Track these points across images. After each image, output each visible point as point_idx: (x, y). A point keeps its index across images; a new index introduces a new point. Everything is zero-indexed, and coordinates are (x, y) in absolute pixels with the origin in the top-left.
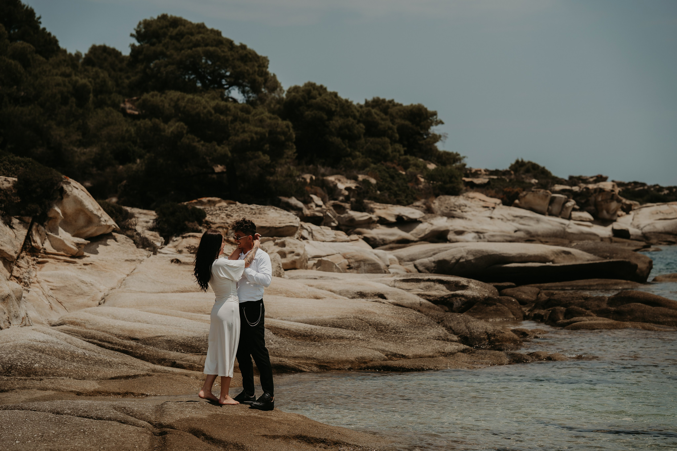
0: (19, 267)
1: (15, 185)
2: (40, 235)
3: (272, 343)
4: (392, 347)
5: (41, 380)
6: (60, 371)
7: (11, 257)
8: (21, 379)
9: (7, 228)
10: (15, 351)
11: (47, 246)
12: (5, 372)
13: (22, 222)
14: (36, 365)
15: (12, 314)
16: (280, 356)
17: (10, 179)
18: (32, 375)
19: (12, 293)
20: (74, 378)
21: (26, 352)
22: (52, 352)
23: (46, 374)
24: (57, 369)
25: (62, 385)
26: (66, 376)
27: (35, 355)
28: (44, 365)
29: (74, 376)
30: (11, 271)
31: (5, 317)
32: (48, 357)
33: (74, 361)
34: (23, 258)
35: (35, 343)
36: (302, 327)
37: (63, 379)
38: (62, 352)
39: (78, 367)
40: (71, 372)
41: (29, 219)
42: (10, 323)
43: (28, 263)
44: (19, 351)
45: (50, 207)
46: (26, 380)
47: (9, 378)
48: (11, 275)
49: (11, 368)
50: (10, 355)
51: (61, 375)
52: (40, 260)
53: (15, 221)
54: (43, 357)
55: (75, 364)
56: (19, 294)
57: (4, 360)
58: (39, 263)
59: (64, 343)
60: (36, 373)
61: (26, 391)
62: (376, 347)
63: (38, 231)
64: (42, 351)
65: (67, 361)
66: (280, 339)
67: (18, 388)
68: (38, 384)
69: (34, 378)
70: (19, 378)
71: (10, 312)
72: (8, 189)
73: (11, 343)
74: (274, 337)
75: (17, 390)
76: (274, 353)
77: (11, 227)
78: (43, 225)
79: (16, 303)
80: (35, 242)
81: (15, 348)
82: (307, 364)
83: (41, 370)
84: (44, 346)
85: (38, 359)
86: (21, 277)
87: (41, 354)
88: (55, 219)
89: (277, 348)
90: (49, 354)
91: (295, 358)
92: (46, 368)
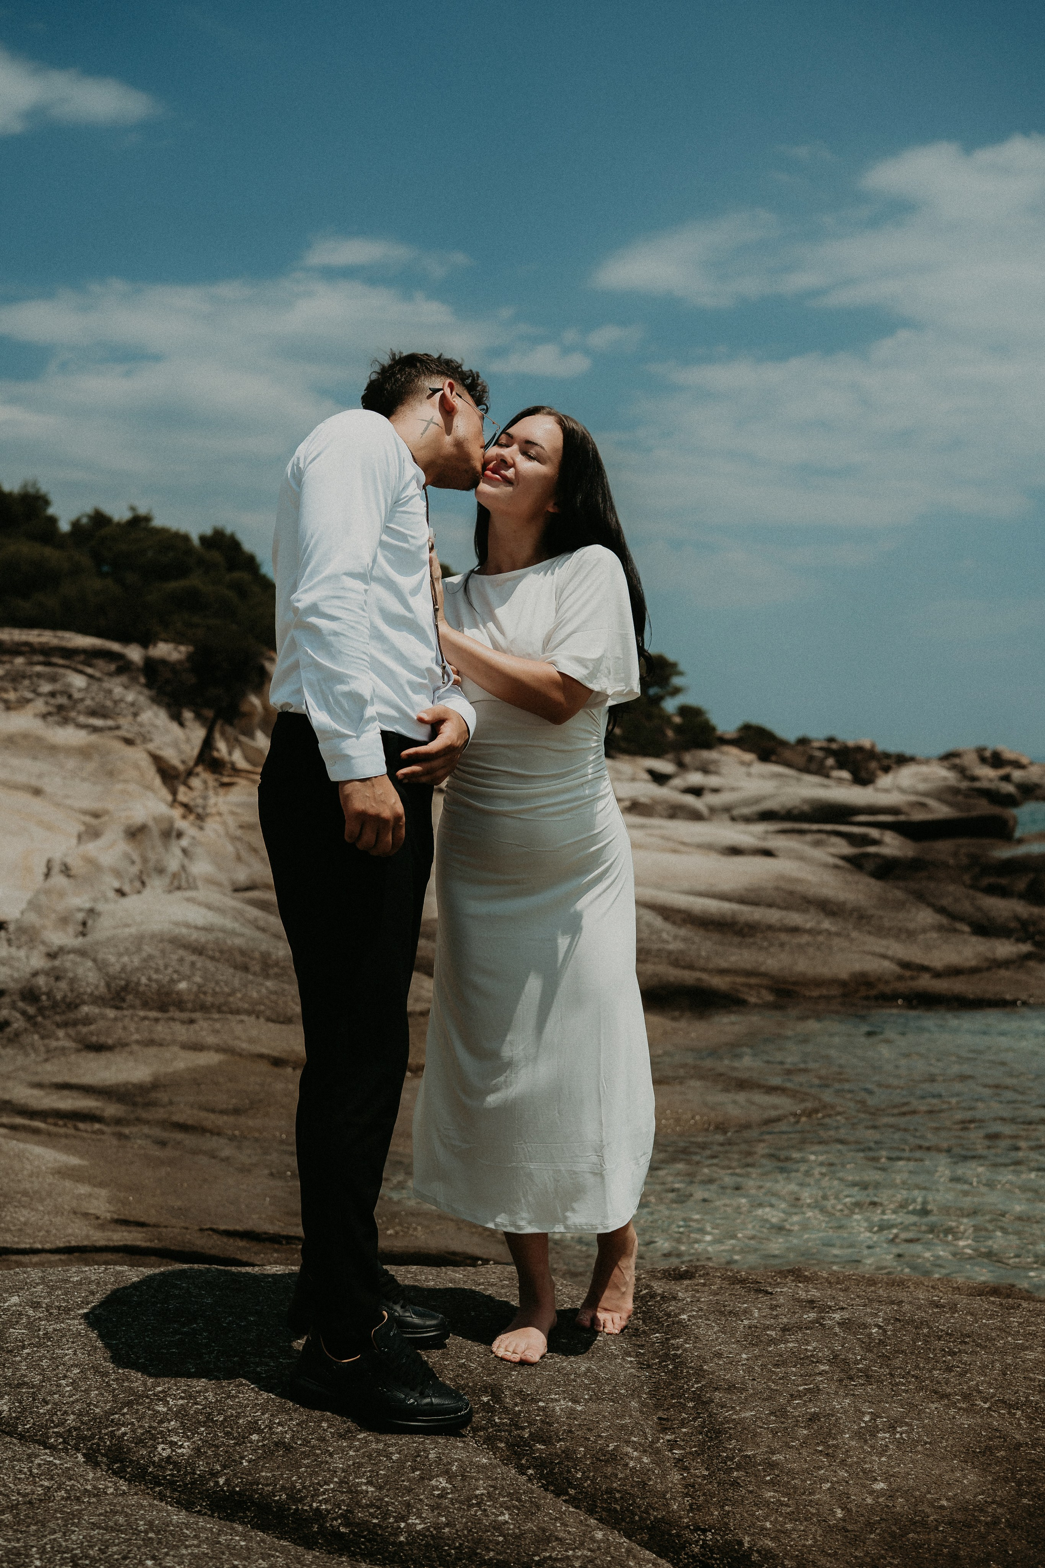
0: (190, 788)
1: (190, 657)
2: (227, 740)
3: (670, 939)
4: (899, 950)
5: (192, 1021)
6: (235, 1001)
7: (174, 768)
8: (145, 1018)
9: (174, 727)
10: (139, 949)
11: (238, 758)
12: (113, 999)
13: (199, 717)
14: (183, 985)
15: (151, 864)
16: (691, 967)
17: (183, 648)
18: (172, 1008)
19: (151, 823)
20: (269, 1020)
21: (163, 952)
22: (221, 952)
23: (203, 1008)
24: (229, 995)
25: (239, 1038)
26: (249, 1013)
27: (181, 960)
28: (200, 986)
29: (268, 1013)
30: (174, 793)
31: (134, 870)
32: (210, 965)
33: (267, 977)
34: (197, 775)
35: (184, 931)
36: (713, 906)
37: (242, 1021)
38: (243, 953)
39: (276, 993)
40: (260, 1004)
41: (209, 713)
42: (143, 883)
43: (205, 782)
44: (147, 949)
45: (243, 695)
46: (157, 1020)
47: (119, 1013)
48: (175, 800)
49: (125, 988)
50: (125, 959)
51: (237, 1012)
52: (226, 780)
53: (188, 715)
54: (199, 965)
55: (269, 984)
56: (165, 826)
57: (111, 970)
58: (224, 785)
59: (249, 931)
60: (180, 1005)
61: (152, 1051)
62: (867, 948)
63: (223, 734)
64: (198, 950)
65: (255, 974)
66: (683, 932)
67: (138, 1042)
68: (182, 1032)
69: (178, 1014)
70: (142, 1013)
71: (145, 860)
72: (180, 662)
73: (133, 930)
74: (668, 926)
75: (135, 1047)
76: (677, 960)
77: (182, 724)
78: (231, 724)
79: (158, 842)
80: (218, 750)
81: (139, 940)
82: (750, 986)
83: (192, 997)
84: (203, 940)
85: (186, 969)
86: (192, 804)
87: (194, 958)
88: (249, 715)
89: (681, 952)
90: (212, 958)
91: (722, 972)
92: (205, 993)
